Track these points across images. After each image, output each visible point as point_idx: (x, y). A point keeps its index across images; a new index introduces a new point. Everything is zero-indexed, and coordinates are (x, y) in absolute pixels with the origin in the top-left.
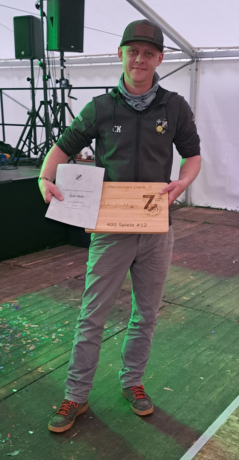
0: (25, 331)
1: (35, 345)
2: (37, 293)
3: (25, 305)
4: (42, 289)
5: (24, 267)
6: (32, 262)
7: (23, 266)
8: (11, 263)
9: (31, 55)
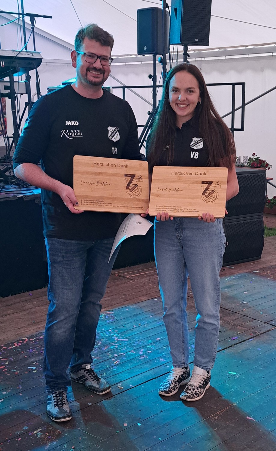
0: (114, 344)
1: (120, 360)
2: (135, 306)
3: (119, 317)
4: (141, 301)
5: (128, 279)
6: (137, 274)
7: (127, 277)
8: (116, 273)
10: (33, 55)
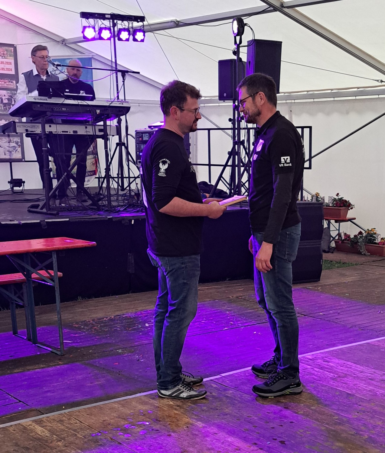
6: (207, 287)
9: (232, 97)
10: (124, 103)
